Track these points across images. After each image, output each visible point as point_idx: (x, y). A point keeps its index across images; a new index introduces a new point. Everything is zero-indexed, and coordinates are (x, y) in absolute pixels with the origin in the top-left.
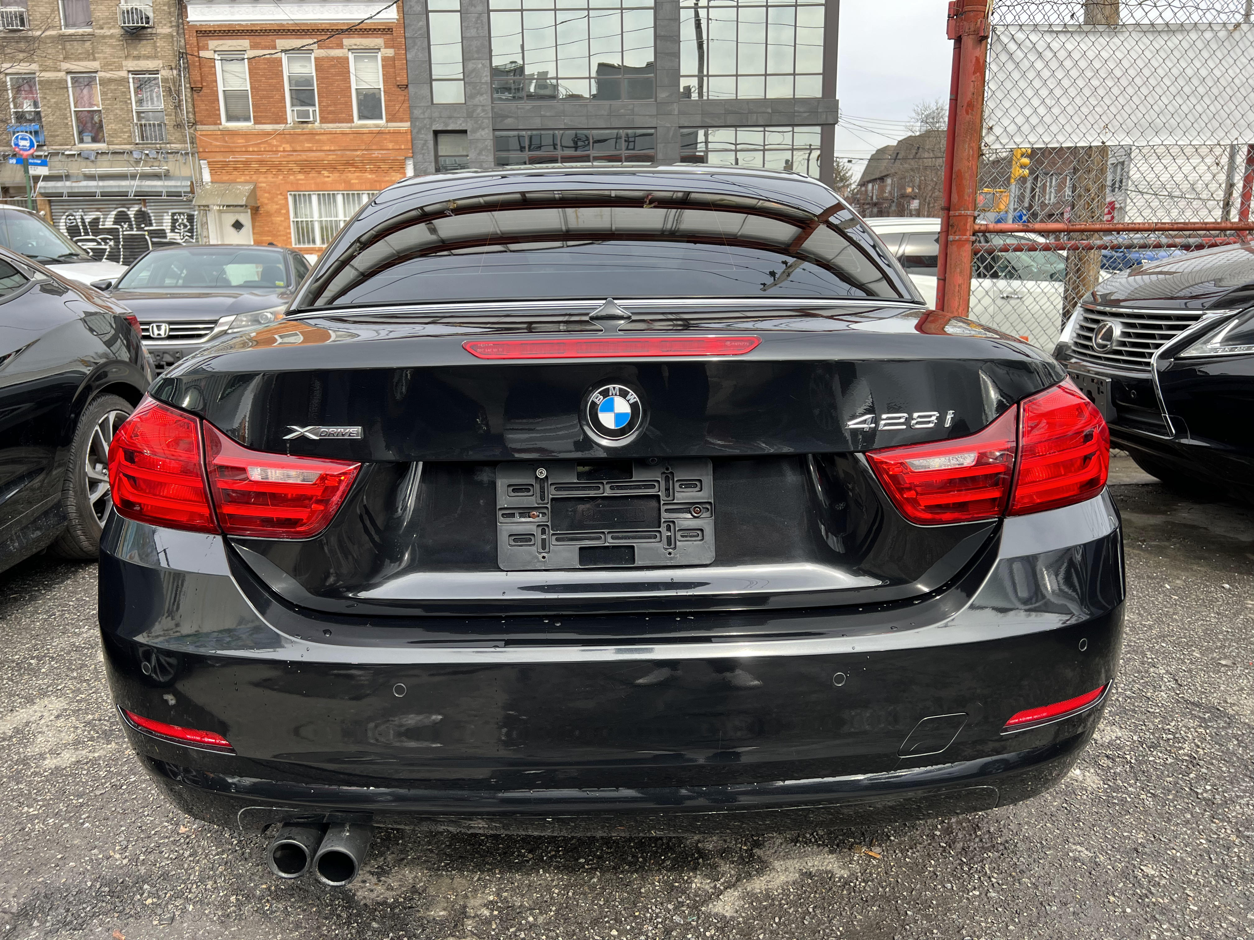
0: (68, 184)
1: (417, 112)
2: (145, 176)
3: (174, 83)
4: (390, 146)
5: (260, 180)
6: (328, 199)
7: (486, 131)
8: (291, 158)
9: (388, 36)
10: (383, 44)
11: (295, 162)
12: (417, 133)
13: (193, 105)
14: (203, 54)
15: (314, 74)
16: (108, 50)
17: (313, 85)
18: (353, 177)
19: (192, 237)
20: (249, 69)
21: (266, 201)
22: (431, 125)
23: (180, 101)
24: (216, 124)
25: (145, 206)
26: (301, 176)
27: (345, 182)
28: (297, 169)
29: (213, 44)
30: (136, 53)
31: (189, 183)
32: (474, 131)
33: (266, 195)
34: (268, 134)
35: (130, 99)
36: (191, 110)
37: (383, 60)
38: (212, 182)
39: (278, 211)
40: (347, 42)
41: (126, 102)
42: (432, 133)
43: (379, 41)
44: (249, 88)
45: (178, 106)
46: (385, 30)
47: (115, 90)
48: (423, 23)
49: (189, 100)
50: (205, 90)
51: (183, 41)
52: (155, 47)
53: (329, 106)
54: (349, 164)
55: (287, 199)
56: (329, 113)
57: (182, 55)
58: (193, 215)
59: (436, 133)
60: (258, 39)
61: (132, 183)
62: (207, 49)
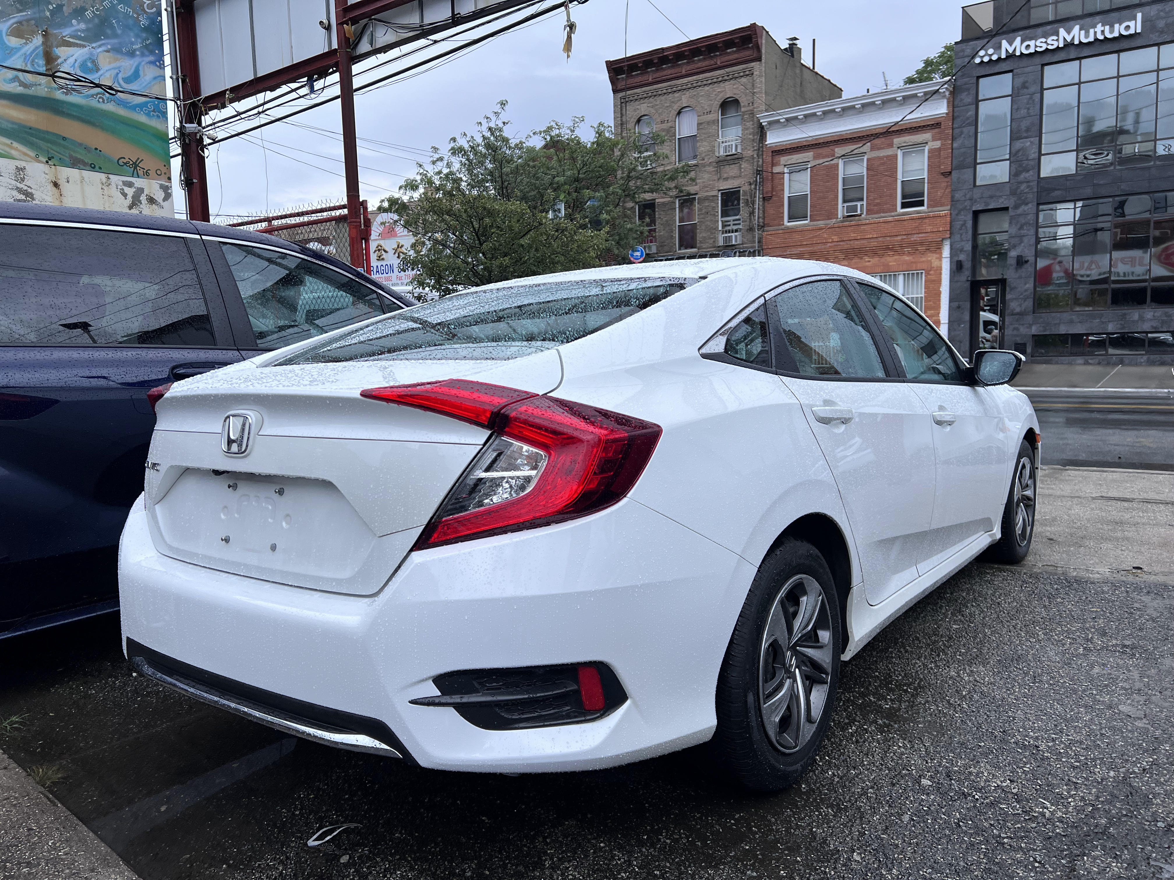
1: (958, 195)
3: (751, 197)
4: (929, 229)
7: (1030, 205)
8: (839, 248)
9: (937, 130)
10: (930, 138)
12: (957, 215)
13: (764, 211)
14: (776, 170)
15: (865, 173)
16: (706, 176)
17: (863, 184)
18: (892, 260)
20: (811, 176)
22: (971, 206)
23: (754, 209)
24: (780, 225)
29: (784, 159)
30: (725, 175)
32: (1016, 207)
34: (821, 229)
35: (718, 212)
36: (761, 215)
37: (929, 152)
40: (897, 141)
41: (714, 215)
42: (971, 212)
43: (927, 136)
44: (809, 193)
45: (752, 213)
46: (932, 125)
47: (708, 206)
48: (972, 113)
49: (761, 208)
50: (774, 198)
51: (761, 160)
52: (740, 168)
53: (875, 199)
54: (888, 248)
56: (875, 206)
57: (759, 172)
59: (976, 214)
60: (820, 151)
62: (779, 165)
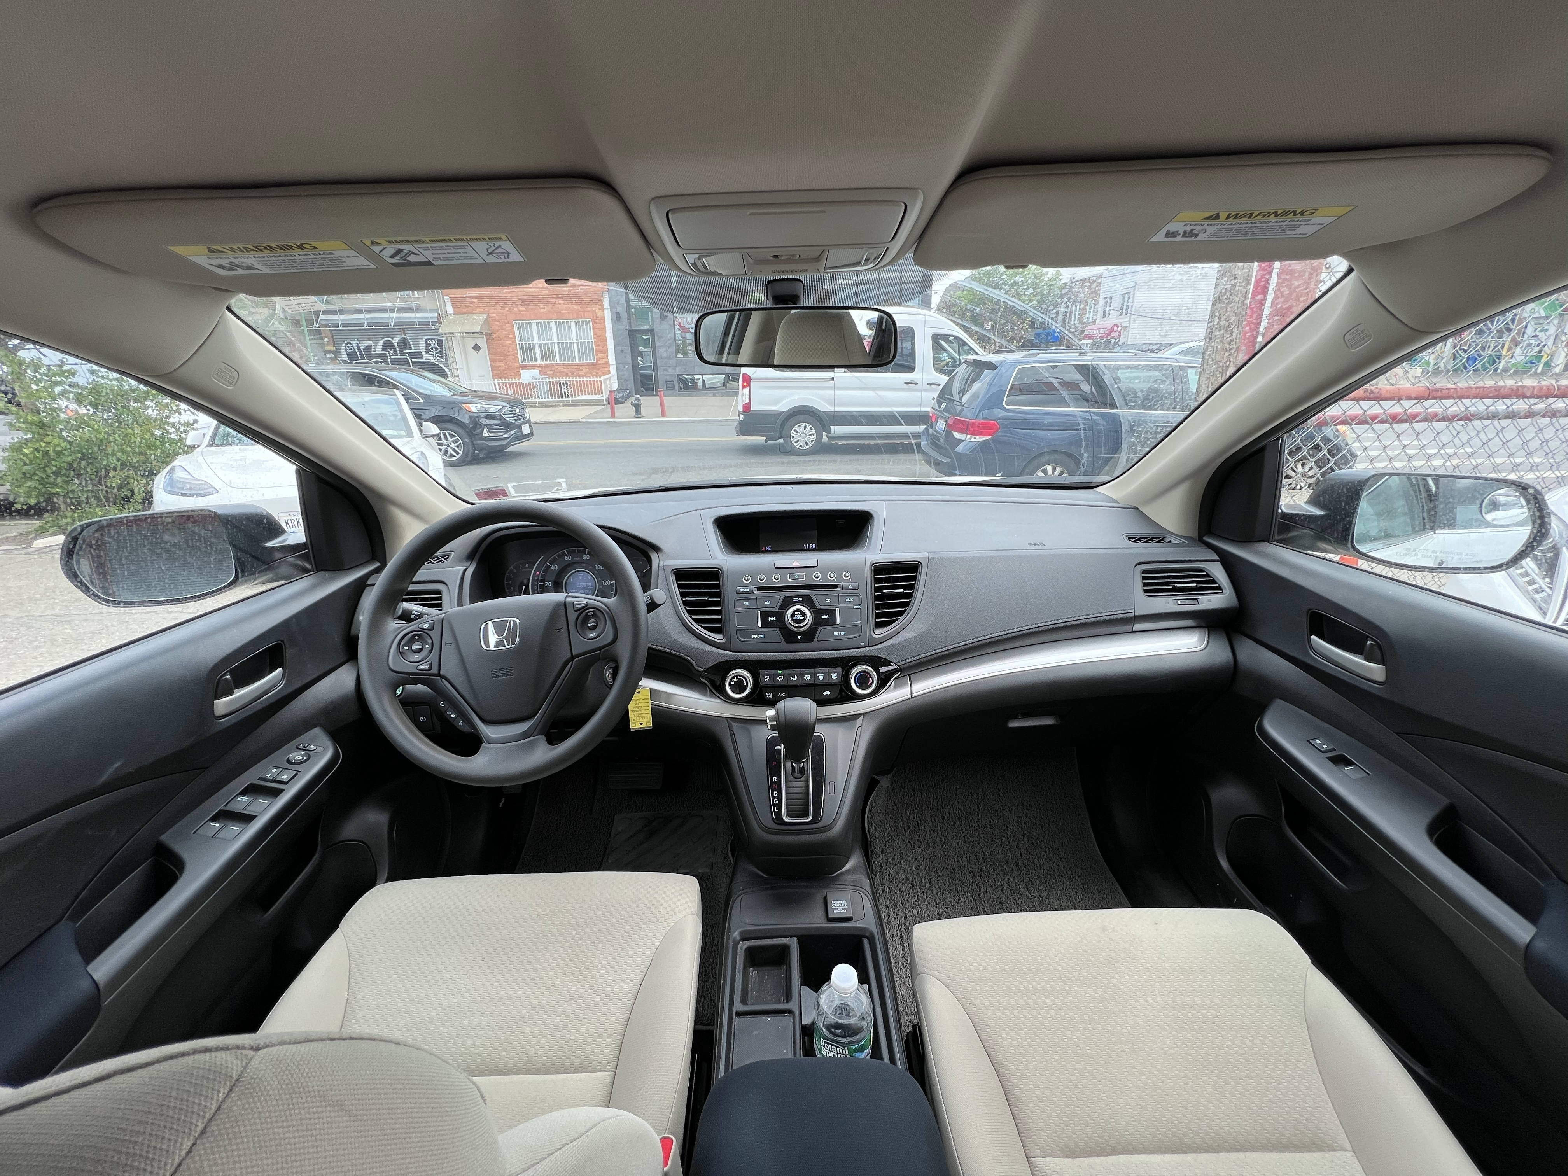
0: (343, 317)
2: (401, 310)
5: (491, 311)
6: (544, 326)
8: (514, 294)
11: (517, 297)
18: (563, 309)
19: (442, 357)
21: (497, 328)
25: (405, 335)
26: (523, 308)
27: (557, 312)
28: (520, 302)
31: (436, 315)
33: (497, 323)
38: (454, 314)
39: (507, 336)
55: (512, 326)
58: (442, 341)
61: (392, 315)
